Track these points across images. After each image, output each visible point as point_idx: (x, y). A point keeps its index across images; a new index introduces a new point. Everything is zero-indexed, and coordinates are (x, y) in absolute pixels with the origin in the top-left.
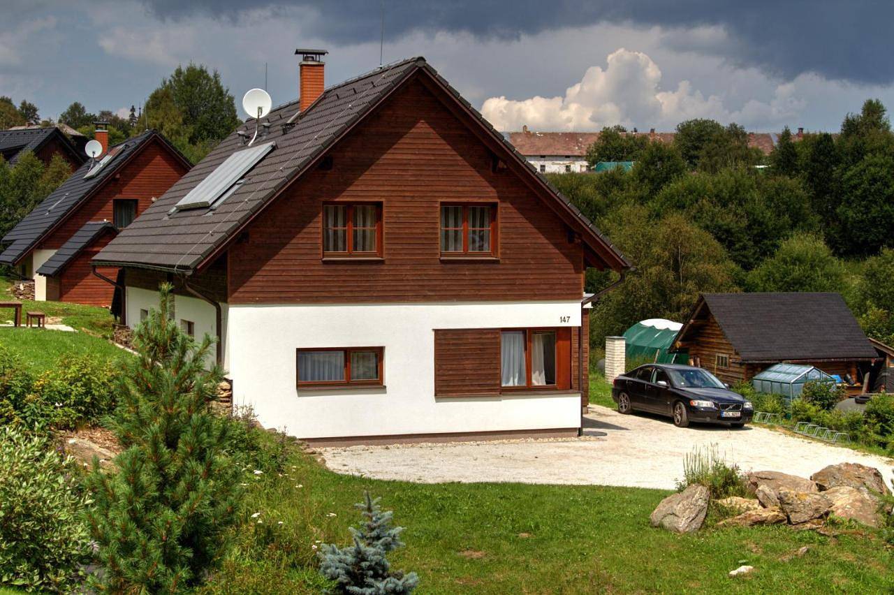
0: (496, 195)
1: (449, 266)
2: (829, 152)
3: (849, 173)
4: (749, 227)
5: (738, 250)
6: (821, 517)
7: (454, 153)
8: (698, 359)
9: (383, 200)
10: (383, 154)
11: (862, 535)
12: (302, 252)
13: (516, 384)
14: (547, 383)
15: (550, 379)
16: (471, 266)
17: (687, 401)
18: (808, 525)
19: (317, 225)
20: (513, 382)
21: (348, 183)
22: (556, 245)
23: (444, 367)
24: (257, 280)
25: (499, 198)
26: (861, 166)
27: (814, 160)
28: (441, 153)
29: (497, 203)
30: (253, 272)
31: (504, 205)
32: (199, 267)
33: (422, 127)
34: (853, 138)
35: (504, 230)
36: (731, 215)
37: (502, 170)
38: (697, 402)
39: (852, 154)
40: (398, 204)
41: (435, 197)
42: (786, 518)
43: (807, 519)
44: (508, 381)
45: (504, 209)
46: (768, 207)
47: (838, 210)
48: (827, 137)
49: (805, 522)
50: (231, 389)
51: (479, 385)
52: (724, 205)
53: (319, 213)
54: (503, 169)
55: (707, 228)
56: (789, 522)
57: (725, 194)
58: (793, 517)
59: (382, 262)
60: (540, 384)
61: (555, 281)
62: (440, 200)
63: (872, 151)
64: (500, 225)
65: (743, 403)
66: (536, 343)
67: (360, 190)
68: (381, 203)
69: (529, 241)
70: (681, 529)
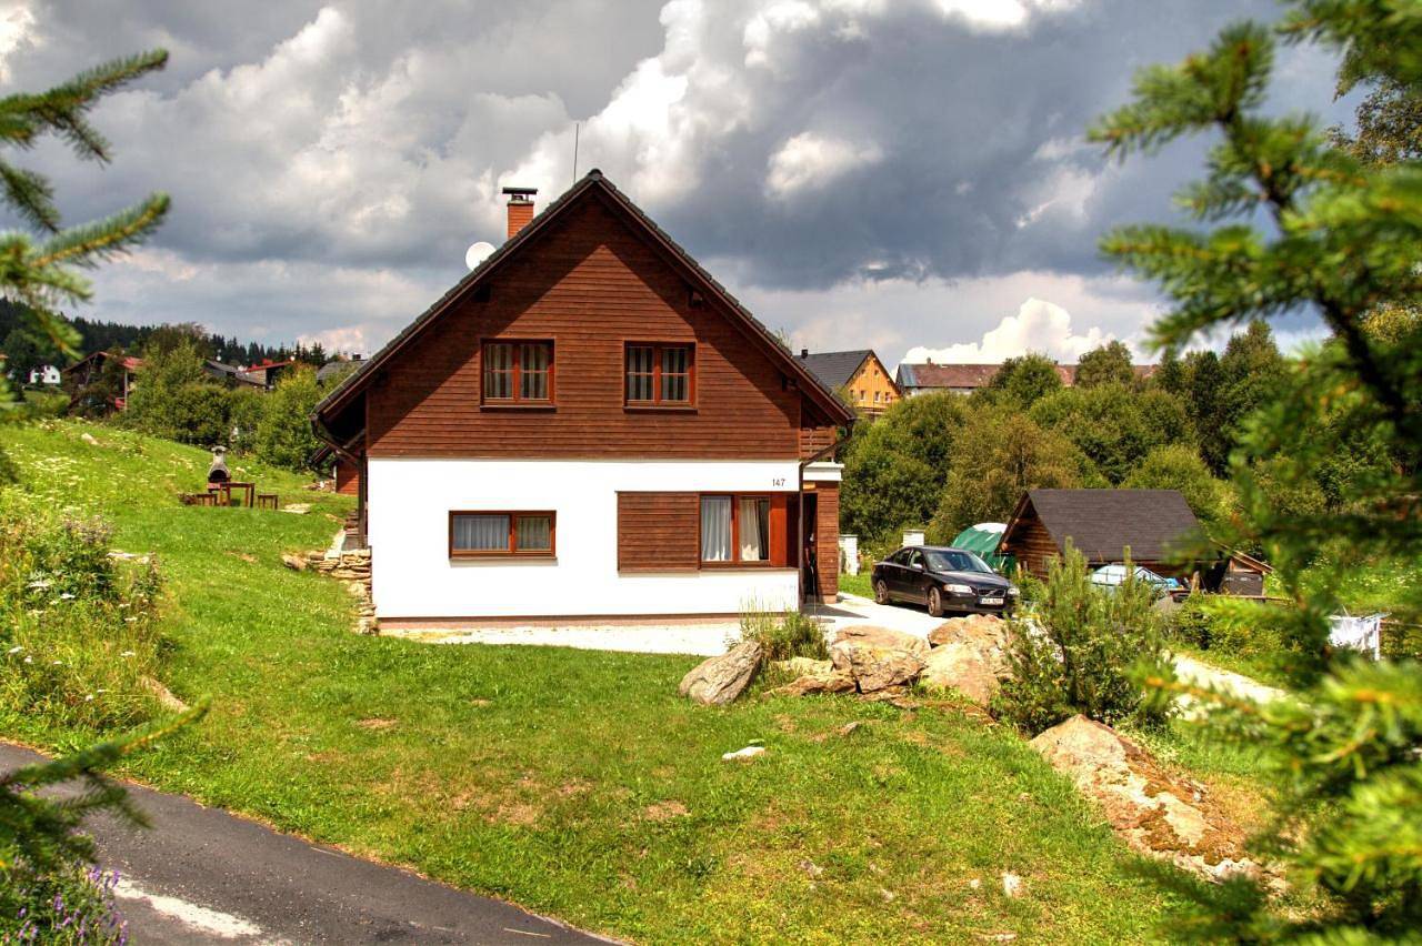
0: (693, 334)
1: (635, 417)
2: (1213, 370)
3: (1233, 391)
4: (1123, 442)
5: (1110, 464)
6: (905, 683)
7: (641, 283)
8: (1025, 563)
9: (555, 337)
10: (555, 284)
11: (954, 708)
12: (455, 397)
13: (723, 559)
14: (761, 558)
15: (764, 555)
16: (662, 417)
17: (940, 585)
18: (882, 695)
19: (473, 366)
20: (719, 557)
21: (512, 317)
22: (767, 394)
23: (629, 536)
24: (400, 431)
25: (697, 337)
26: (1245, 383)
27: (1197, 379)
28: (625, 283)
29: (693, 344)
30: (396, 420)
31: (703, 346)
32: (325, 411)
33: (603, 253)
34: (1237, 357)
35: (704, 375)
36: (1103, 429)
37: (698, 304)
38: (951, 586)
39: (1236, 372)
40: (573, 343)
41: (619, 335)
42: (854, 684)
43: (881, 685)
44: (713, 556)
45: (704, 351)
46: (1143, 421)
47: (1222, 429)
48: (1211, 355)
49: (879, 690)
50: (370, 558)
51: (672, 559)
52: (1097, 418)
53: (476, 352)
54: (699, 301)
55: (1078, 442)
56: (859, 690)
57: (1099, 407)
58: (865, 684)
59: (553, 411)
60: (753, 560)
61: (766, 437)
62: (624, 339)
63: (1256, 369)
64: (698, 369)
65: (1007, 589)
66: (748, 512)
67: (527, 326)
68: (552, 341)
69: (734, 388)
70: (707, 700)
